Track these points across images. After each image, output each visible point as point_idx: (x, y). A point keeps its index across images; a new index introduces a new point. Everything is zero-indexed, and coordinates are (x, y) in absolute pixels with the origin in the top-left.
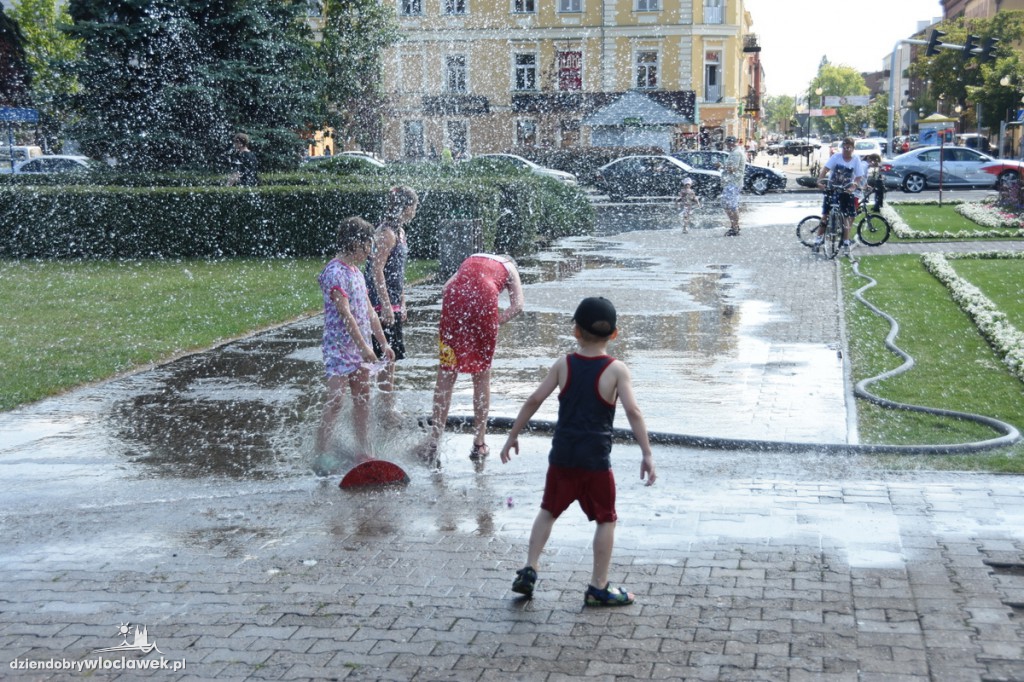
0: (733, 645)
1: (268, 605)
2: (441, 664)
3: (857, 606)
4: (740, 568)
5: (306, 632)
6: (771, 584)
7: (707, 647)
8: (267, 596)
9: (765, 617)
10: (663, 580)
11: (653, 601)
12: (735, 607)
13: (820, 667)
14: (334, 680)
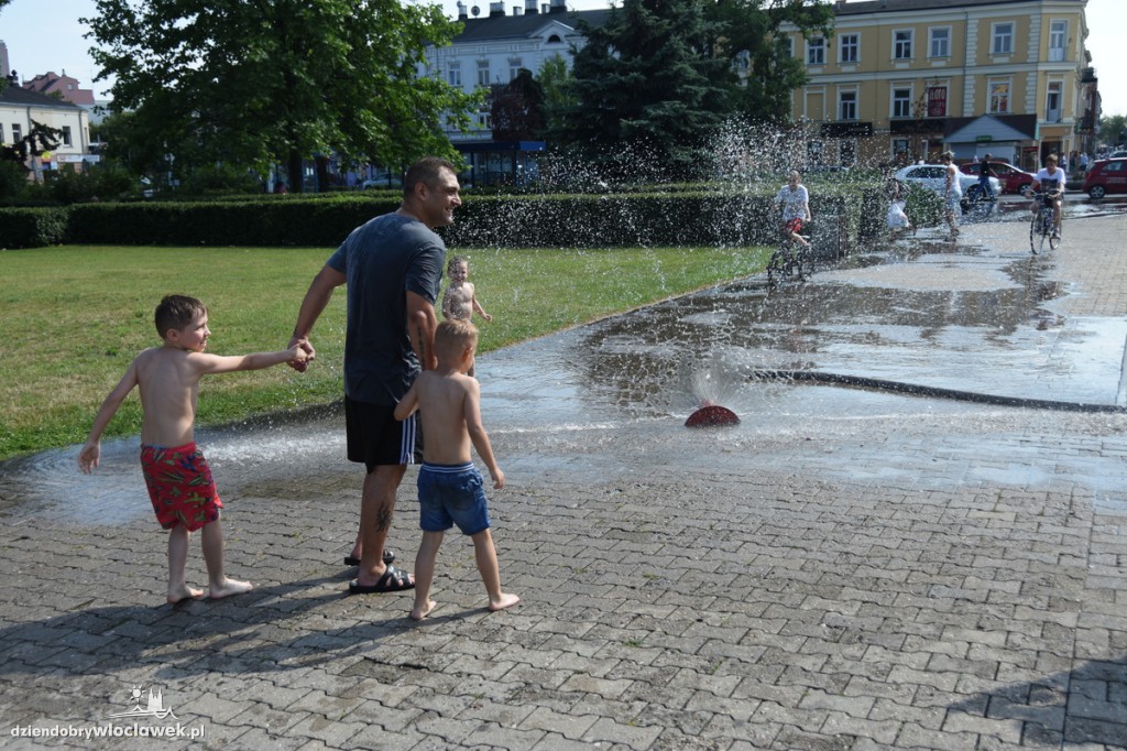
0: (972, 581)
1: (602, 520)
2: (720, 580)
3: (1092, 551)
4: (994, 511)
5: (625, 545)
6: (1019, 526)
7: (948, 580)
8: (604, 512)
9: (1007, 556)
10: (925, 517)
11: (912, 536)
12: (983, 544)
13: (1045, 605)
14: (633, 588)
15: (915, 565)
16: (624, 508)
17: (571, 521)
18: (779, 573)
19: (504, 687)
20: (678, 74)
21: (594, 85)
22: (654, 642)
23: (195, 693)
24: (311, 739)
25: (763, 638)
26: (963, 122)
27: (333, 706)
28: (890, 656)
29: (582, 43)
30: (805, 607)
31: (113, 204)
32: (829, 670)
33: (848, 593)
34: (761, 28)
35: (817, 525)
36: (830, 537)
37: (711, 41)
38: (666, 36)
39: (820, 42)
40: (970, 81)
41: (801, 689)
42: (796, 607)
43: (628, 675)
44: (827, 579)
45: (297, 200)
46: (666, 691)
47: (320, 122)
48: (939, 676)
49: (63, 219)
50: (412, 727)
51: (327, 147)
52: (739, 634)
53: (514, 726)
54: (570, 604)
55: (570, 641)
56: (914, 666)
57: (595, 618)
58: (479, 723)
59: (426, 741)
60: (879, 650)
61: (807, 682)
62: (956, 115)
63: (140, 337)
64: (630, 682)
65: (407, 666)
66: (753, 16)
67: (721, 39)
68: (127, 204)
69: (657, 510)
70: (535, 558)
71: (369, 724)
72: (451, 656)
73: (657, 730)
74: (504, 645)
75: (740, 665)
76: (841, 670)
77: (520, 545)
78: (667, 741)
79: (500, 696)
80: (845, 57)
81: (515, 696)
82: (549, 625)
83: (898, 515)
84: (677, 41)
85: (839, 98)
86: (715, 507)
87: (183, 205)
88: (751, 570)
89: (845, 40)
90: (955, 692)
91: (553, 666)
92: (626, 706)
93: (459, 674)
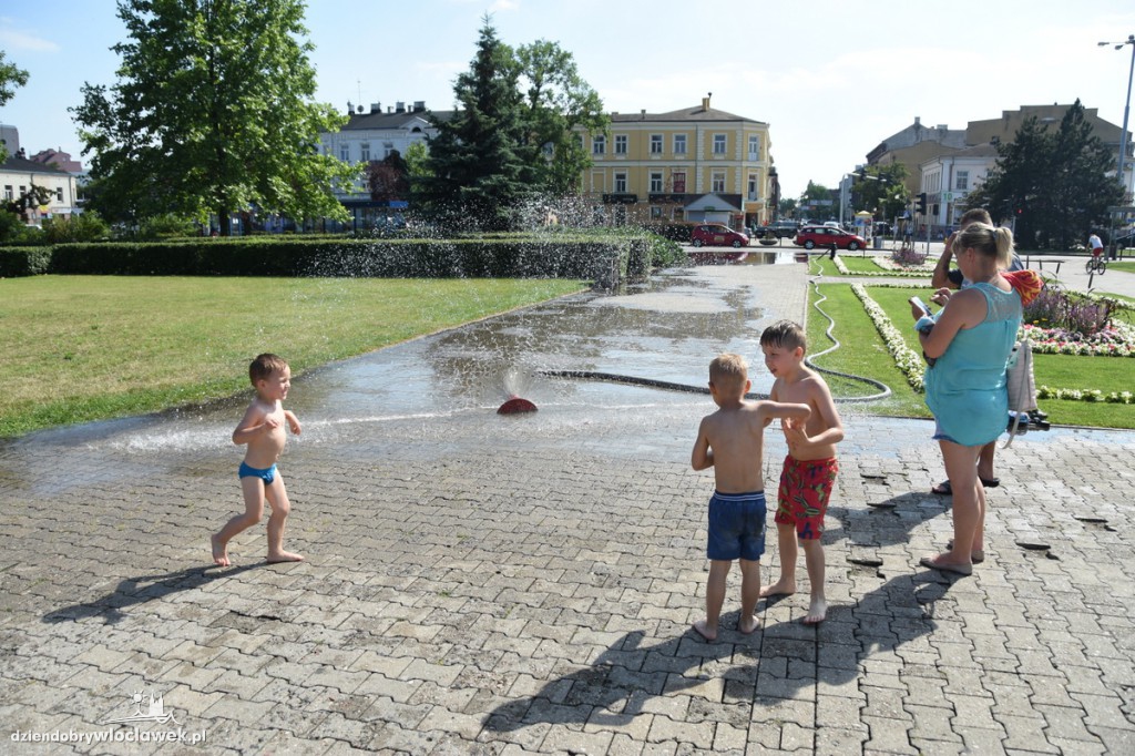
1: (429, 491)
2: (516, 538)
5: (445, 510)
7: (684, 533)
8: (431, 484)
10: (668, 483)
11: (659, 498)
14: (449, 546)
15: (661, 522)
16: (447, 480)
17: (405, 492)
18: (562, 531)
19: (340, 634)
20: (503, 156)
21: (441, 162)
22: (462, 592)
23: (89, 644)
24: (179, 683)
25: (545, 585)
26: (696, 197)
27: (200, 654)
28: (640, 597)
29: (435, 134)
30: (579, 559)
31: (85, 245)
32: (594, 611)
33: (612, 546)
34: (561, 128)
35: (591, 492)
36: (600, 501)
37: (527, 135)
38: (494, 129)
39: (602, 139)
40: (700, 171)
41: (573, 628)
42: (572, 559)
43: (440, 621)
44: (596, 534)
45: (222, 241)
46: (469, 634)
47: (242, 185)
48: (675, 611)
49: (48, 255)
50: (263, 671)
51: (247, 204)
52: (527, 583)
53: (346, 668)
54: (399, 561)
55: (396, 593)
56: (657, 604)
57: (417, 573)
58: (317, 666)
59: (273, 684)
60: (632, 592)
61: (578, 622)
62: (692, 192)
63: (92, 345)
64: (441, 627)
65: (263, 617)
66: (556, 119)
67: (534, 134)
68: (96, 244)
69: (471, 481)
70: (374, 523)
71: (228, 670)
72: (300, 608)
73: (459, 668)
74: (343, 598)
75: (527, 610)
76: (604, 610)
77: (363, 512)
78: (467, 677)
79: (336, 642)
80: (618, 151)
81: (348, 642)
82: (380, 580)
83: (649, 483)
84: (501, 134)
85: (614, 177)
86: (516, 478)
87: (137, 245)
88: (540, 530)
89: (618, 139)
90: (686, 624)
91: (381, 615)
92: (436, 648)
93: (305, 624)
